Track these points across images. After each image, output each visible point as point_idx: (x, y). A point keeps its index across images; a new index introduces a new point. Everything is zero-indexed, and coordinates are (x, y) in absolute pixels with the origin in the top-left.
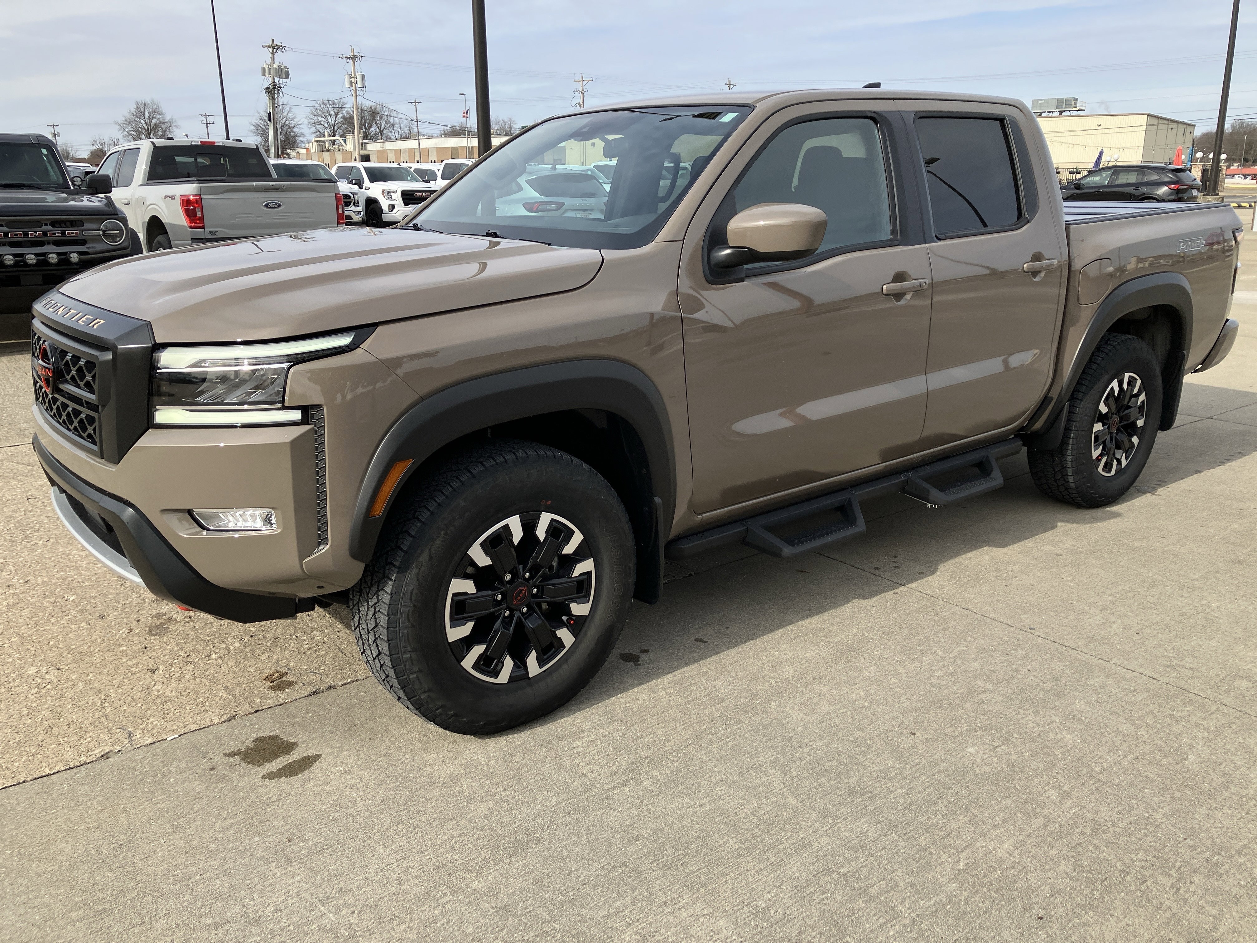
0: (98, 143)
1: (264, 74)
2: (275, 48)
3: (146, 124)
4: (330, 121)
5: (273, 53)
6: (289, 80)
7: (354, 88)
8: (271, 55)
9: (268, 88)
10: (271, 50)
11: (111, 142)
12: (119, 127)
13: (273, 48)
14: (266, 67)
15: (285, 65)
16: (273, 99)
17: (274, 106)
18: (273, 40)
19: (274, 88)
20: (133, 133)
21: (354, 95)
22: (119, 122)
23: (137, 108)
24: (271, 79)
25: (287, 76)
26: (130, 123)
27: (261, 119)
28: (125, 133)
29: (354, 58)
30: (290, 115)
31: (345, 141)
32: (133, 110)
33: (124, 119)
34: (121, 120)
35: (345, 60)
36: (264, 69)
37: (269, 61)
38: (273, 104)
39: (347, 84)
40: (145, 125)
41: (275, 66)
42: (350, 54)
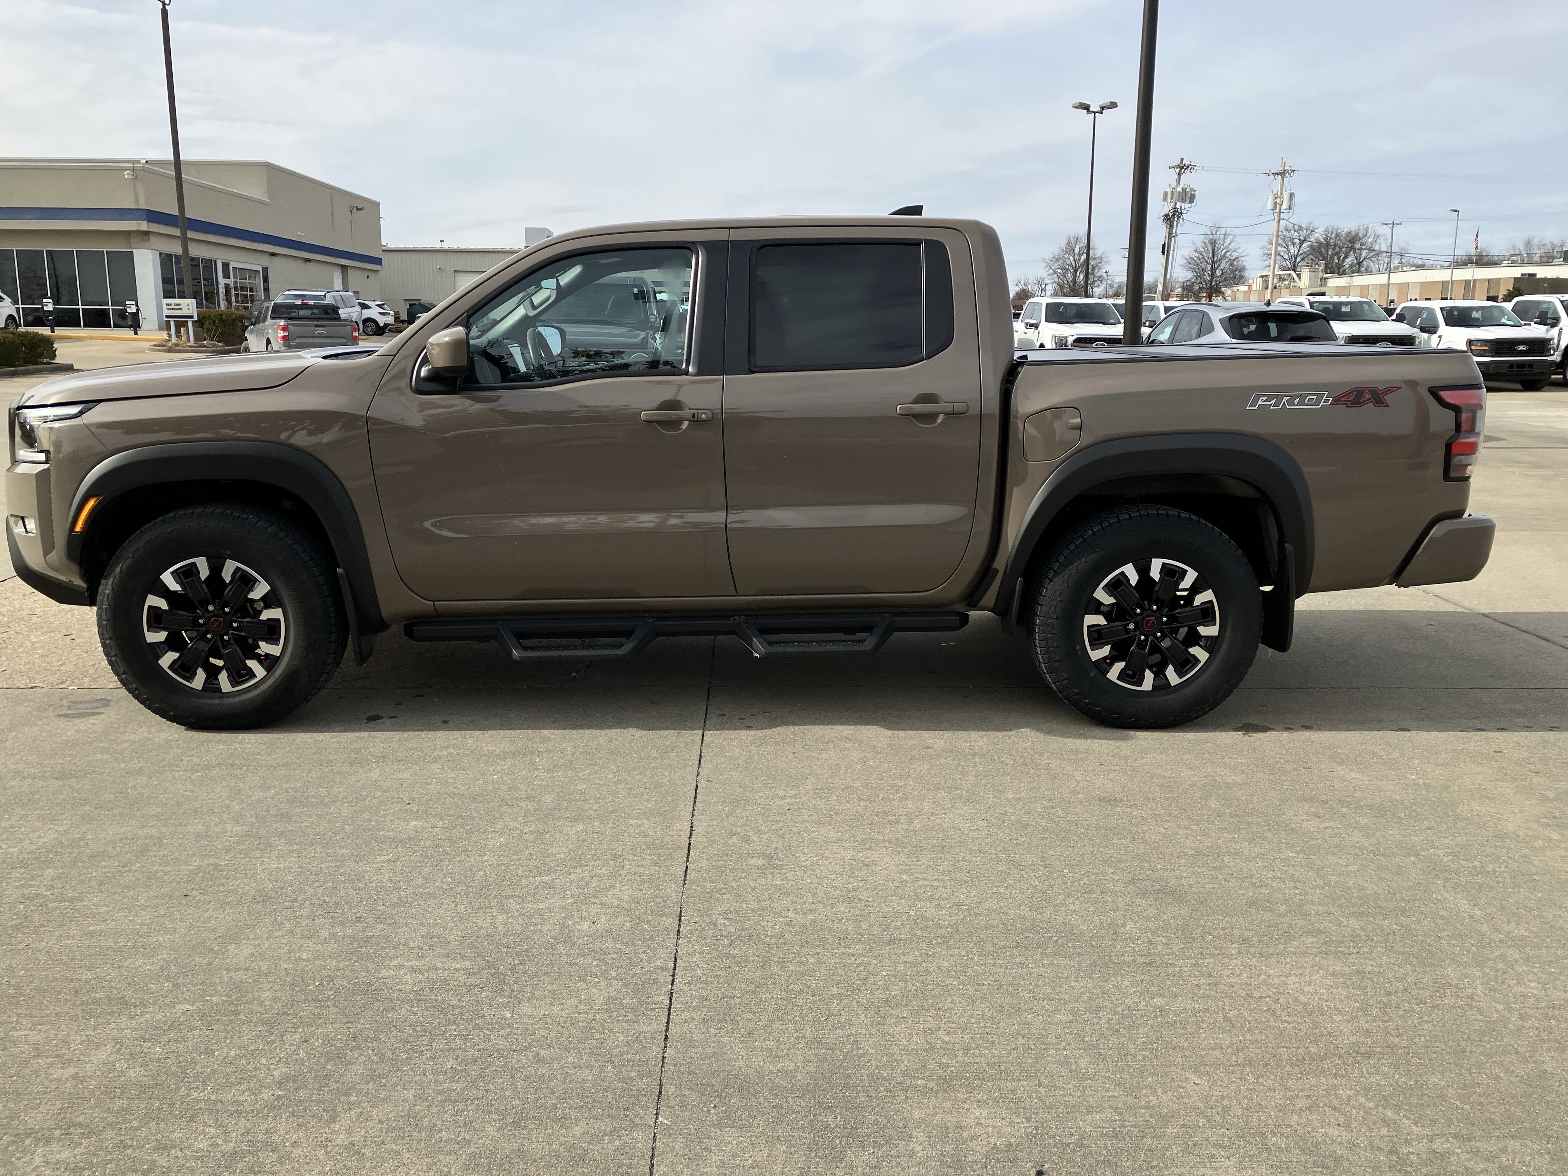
0: (1022, 283)
1: (1165, 199)
2: (1182, 168)
3: (1075, 260)
4: (1292, 251)
5: (1179, 174)
6: (1194, 204)
7: (1277, 210)
8: (1176, 177)
9: (1167, 215)
10: (1177, 170)
11: (1036, 282)
12: (1045, 264)
13: (1181, 168)
14: (1169, 191)
15: (1192, 187)
16: (1171, 227)
17: (1170, 236)
18: (1182, 160)
19: (1174, 215)
20: (1059, 271)
21: (1277, 219)
22: (1047, 259)
23: (1068, 244)
24: (1172, 204)
25: (1192, 199)
26: (1058, 260)
27: (1196, 251)
28: (1051, 271)
29: (1283, 174)
30: (1232, 245)
31: (1299, 276)
32: (1063, 245)
33: (1052, 255)
34: (1049, 256)
35: (1272, 176)
36: (1166, 193)
37: (1174, 184)
38: (1170, 233)
39: (1270, 206)
40: (1073, 262)
41: (1179, 189)
42: (1280, 169)
